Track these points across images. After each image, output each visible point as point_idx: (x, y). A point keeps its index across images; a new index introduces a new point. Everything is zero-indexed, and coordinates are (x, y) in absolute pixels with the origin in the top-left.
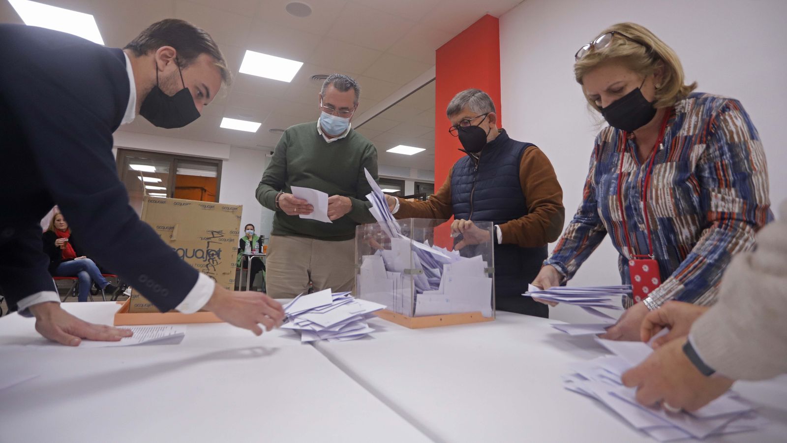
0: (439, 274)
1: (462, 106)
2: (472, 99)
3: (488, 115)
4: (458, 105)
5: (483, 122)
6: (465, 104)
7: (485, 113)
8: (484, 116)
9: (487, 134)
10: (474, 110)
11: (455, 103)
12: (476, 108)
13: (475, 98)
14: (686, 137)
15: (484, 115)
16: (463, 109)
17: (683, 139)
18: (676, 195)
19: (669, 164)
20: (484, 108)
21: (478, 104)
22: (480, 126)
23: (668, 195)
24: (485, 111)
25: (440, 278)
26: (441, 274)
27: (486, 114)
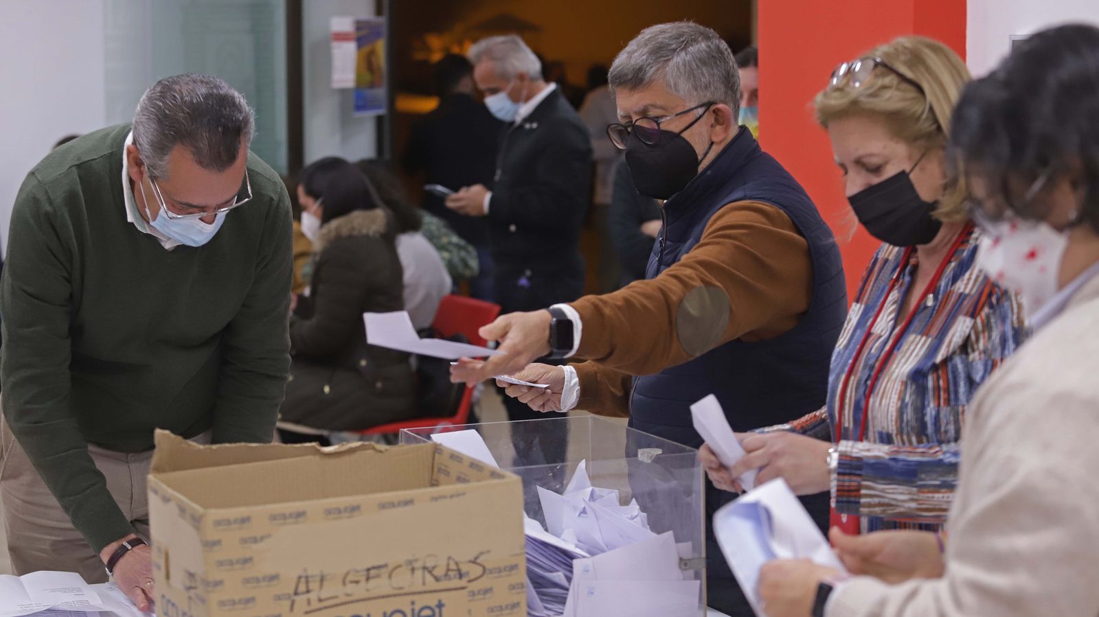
0: (564, 582)
1: (650, 72)
2: (679, 59)
3: (712, 108)
4: (640, 69)
5: (696, 125)
6: (658, 69)
7: (705, 100)
8: (701, 111)
9: (700, 158)
10: (677, 90)
11: (633, 62)
12: (684, 86)
13: (688, 58)
14: (961, 294)
15: (701, 106)
16: (651, 81)
17: (958, 295)
18: (905, 395)
19: (924, 338)
20: (706, 87)
21: (691, 74)
22: (685, 135)
23: (895, 394)
24: (707, 96)
25: (567, 589)
26: (569, 579)
27: (708, 105)
